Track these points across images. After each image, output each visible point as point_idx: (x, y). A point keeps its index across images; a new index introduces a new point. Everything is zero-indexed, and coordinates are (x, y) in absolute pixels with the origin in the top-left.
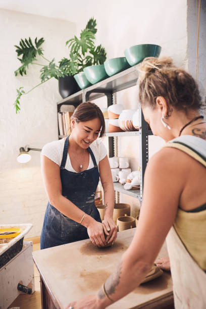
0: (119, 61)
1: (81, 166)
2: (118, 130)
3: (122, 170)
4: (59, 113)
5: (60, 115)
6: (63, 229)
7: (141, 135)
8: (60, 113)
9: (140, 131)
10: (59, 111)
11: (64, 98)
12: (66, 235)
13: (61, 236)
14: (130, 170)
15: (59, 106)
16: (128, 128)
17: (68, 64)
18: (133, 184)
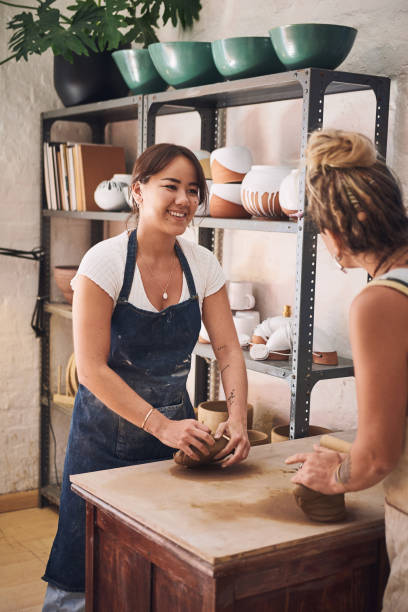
0: (251, 46)
1: (165, 296)
2: (238, 212)
3: (238, 314)
4: (46, 145)
5: (49, 150)
6: (122, 433)
7: (301, 233)
8: (51, 144)
9: (301, 223)
10: (45, 137)
11: (68, 103)
12: (128, 446)
13: (119, 448)
14: (256, 314)
15: (47, 123)
16: (266, 211)
17: (94, 19)
18: (272, 346)
